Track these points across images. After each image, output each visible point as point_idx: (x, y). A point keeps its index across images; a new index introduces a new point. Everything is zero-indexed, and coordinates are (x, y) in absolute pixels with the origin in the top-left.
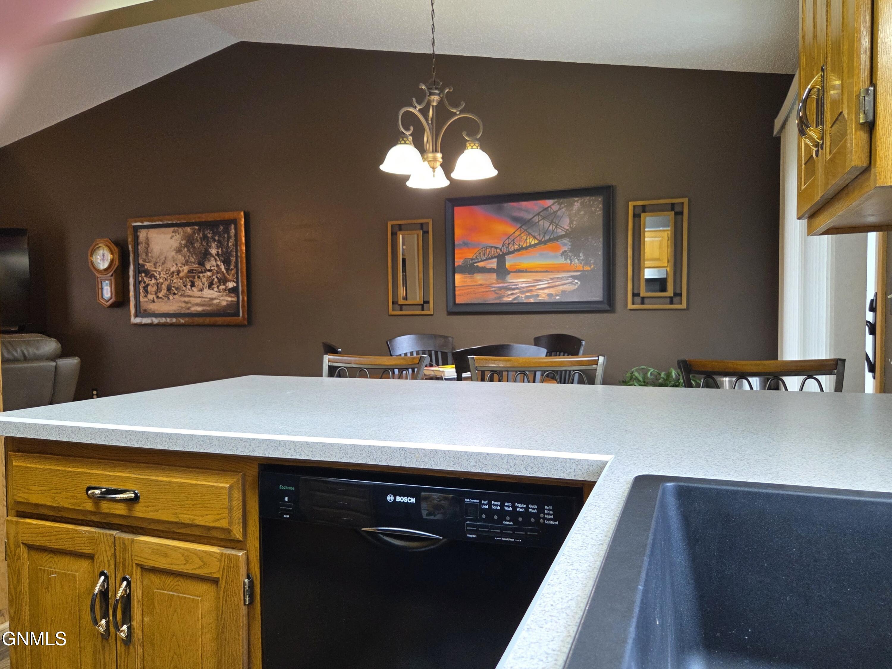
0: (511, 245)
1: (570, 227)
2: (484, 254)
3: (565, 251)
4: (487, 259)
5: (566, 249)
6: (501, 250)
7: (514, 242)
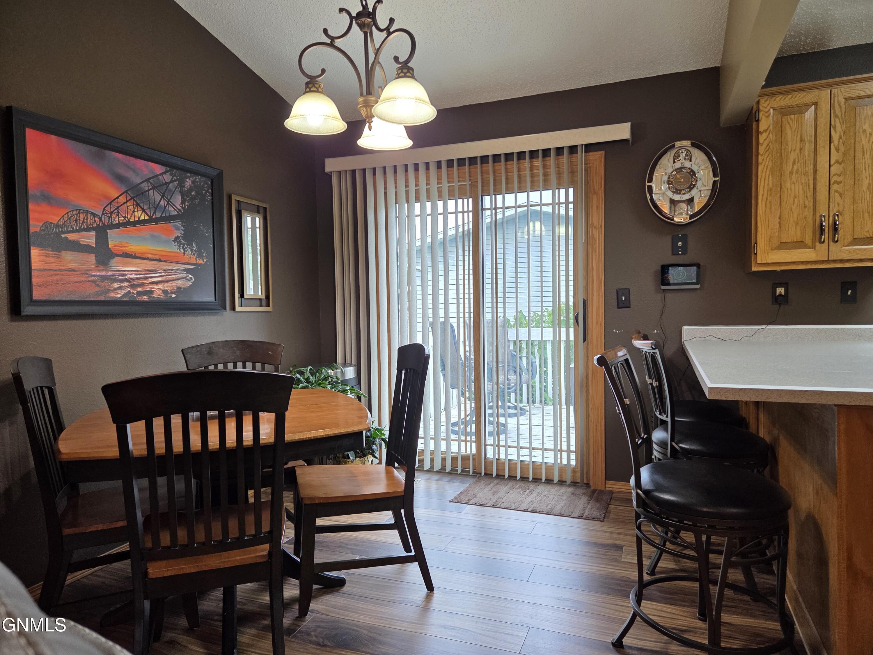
0: (114, 216)
1: (182, 207)
2: (76, 221)
3: (178, 237)
4: (80, 230)
5: (180, 235)
6: (100, 219)
7: (118, 212)
